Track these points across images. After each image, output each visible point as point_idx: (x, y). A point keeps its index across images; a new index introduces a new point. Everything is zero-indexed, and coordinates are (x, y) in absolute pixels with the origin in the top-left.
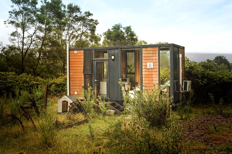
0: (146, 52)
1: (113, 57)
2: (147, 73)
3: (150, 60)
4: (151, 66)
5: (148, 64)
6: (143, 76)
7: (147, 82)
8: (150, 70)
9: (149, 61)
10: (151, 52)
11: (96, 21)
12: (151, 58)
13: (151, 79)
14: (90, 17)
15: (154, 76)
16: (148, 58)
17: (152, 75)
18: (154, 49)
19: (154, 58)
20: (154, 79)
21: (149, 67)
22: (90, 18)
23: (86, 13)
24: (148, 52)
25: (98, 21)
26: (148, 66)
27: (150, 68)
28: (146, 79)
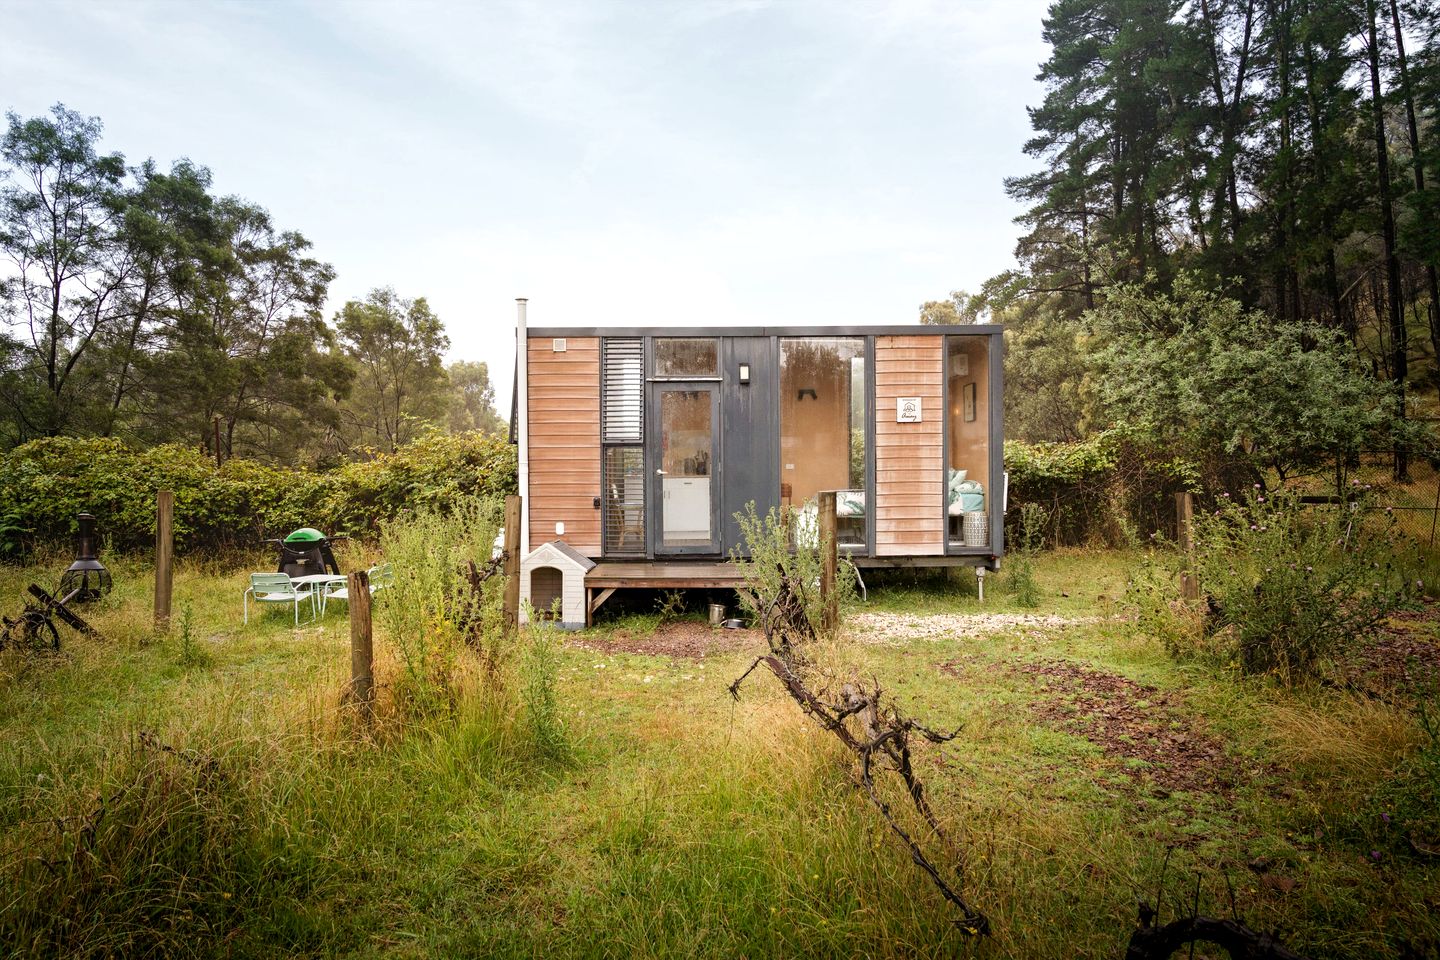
0: (891, 355)
1: (744, 373)
2: (895, 441)
3: (912, 389)
4: (913, 414)
5: (901, 404)
6: (879, 454)
7: (893, 477)
8: (910, 429)
9: (902, 392)
10: (913, 355)
11: (328, 267)
12: (912, 379)
13: (910, 465)
14: (301, 250)
15: (924, 453)
16: (901, 380)
17: (918, 447)
18: (927, 343)
19: (925, 379)
20: (925, 464)
21: (904, 416)
22: (303, 254)
23: (286, 236)
24: (899, 355)
25: (336, 269)
26: (900, 412)
27: (911, 420)
28: (891, 464)
